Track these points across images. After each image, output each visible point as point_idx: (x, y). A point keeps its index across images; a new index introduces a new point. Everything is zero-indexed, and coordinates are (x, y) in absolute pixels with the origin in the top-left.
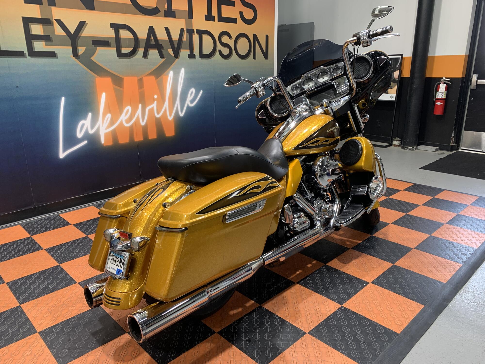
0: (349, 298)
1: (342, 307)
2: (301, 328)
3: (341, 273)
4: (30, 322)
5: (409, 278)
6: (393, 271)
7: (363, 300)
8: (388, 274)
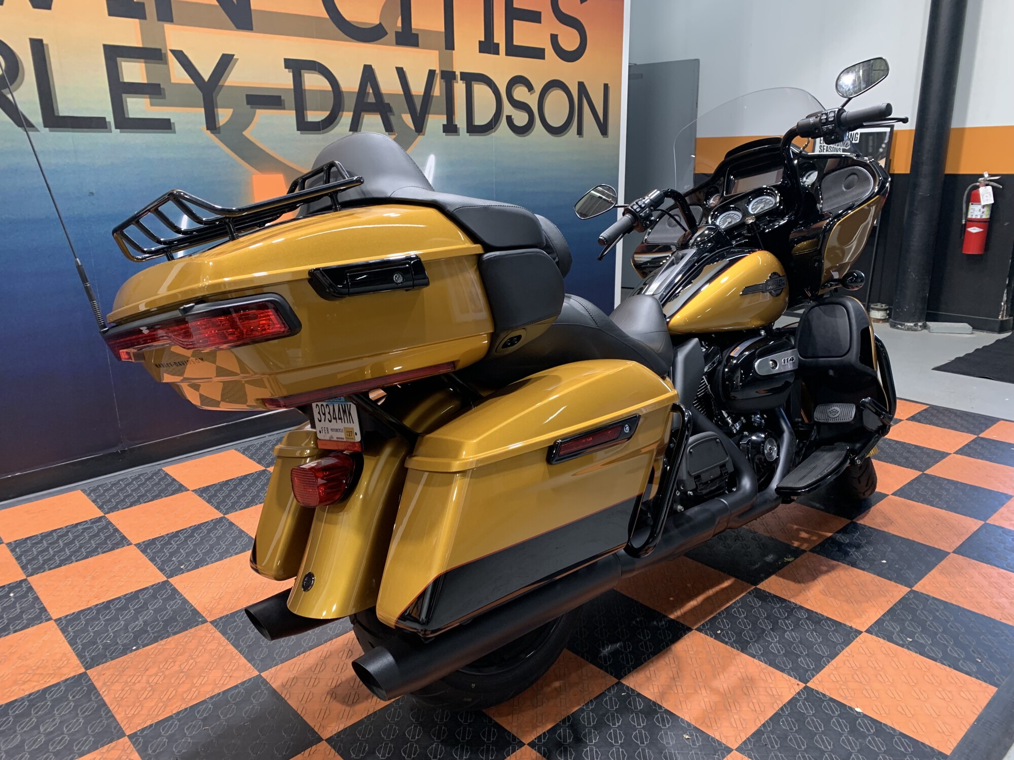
0: (819, 668)
1: (806, 688)
2: (718, 738)
3: (794, 608)
4: (110, 711)
5: (953, 621)
6: (912, 604)
7: (853, 673)
8: (902, 611)
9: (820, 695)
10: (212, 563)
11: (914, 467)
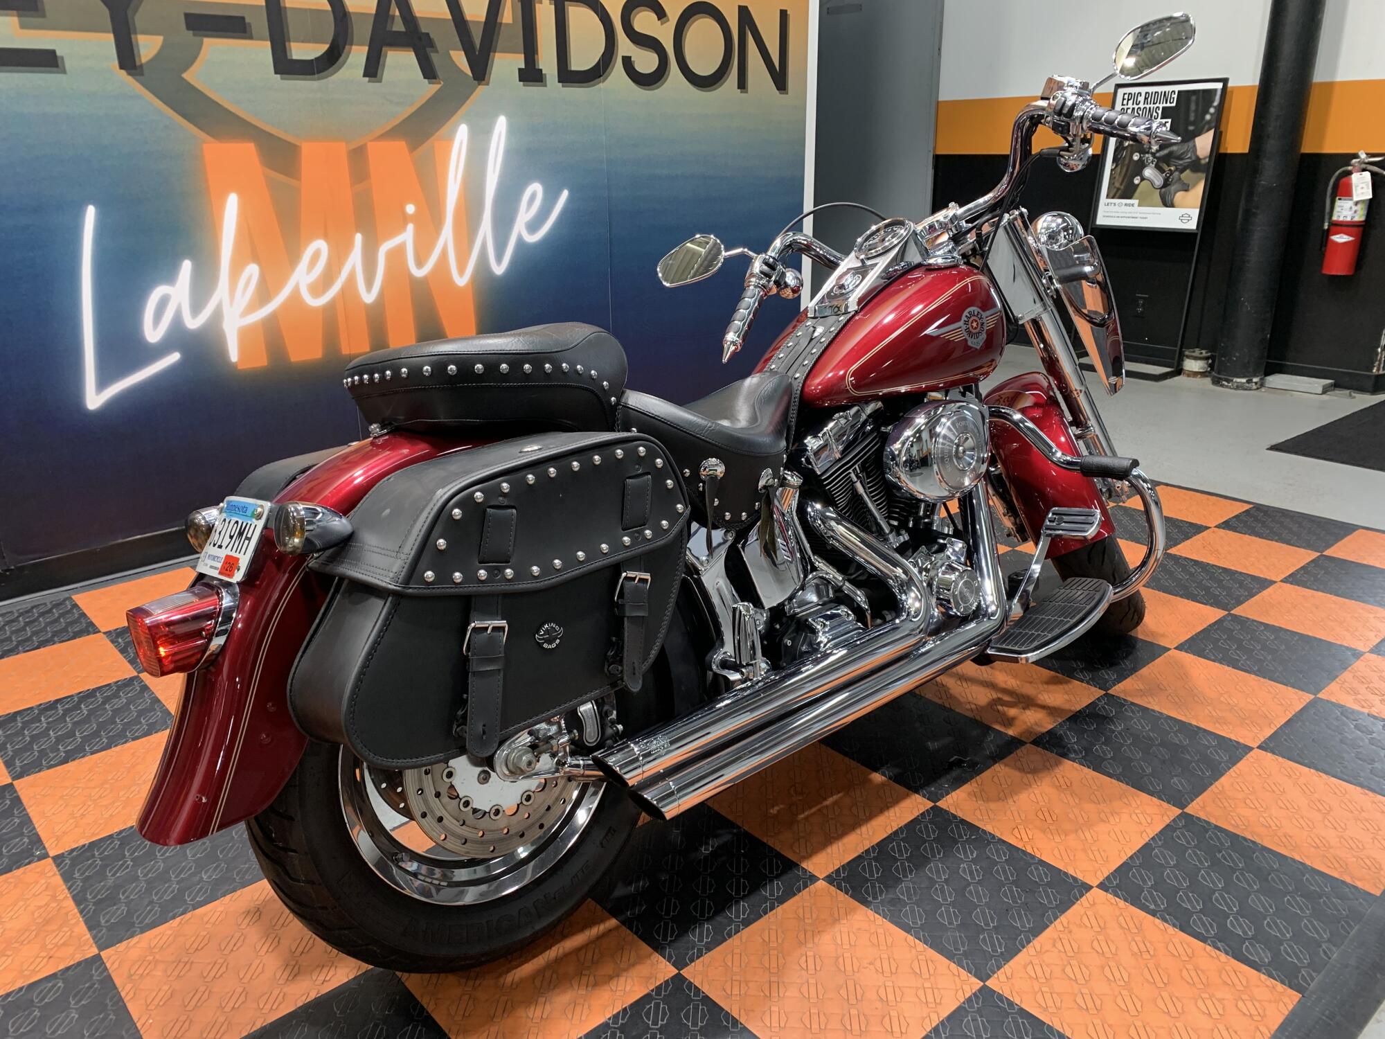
0: (1011, 953)
3: (989, 843)
5: (1242, 869)
6: (1179, 838)
7: (1065, 963)
8: (1162, 849)
9: (1003, 1003)
10: (92, 753)
11: (1216, 603)
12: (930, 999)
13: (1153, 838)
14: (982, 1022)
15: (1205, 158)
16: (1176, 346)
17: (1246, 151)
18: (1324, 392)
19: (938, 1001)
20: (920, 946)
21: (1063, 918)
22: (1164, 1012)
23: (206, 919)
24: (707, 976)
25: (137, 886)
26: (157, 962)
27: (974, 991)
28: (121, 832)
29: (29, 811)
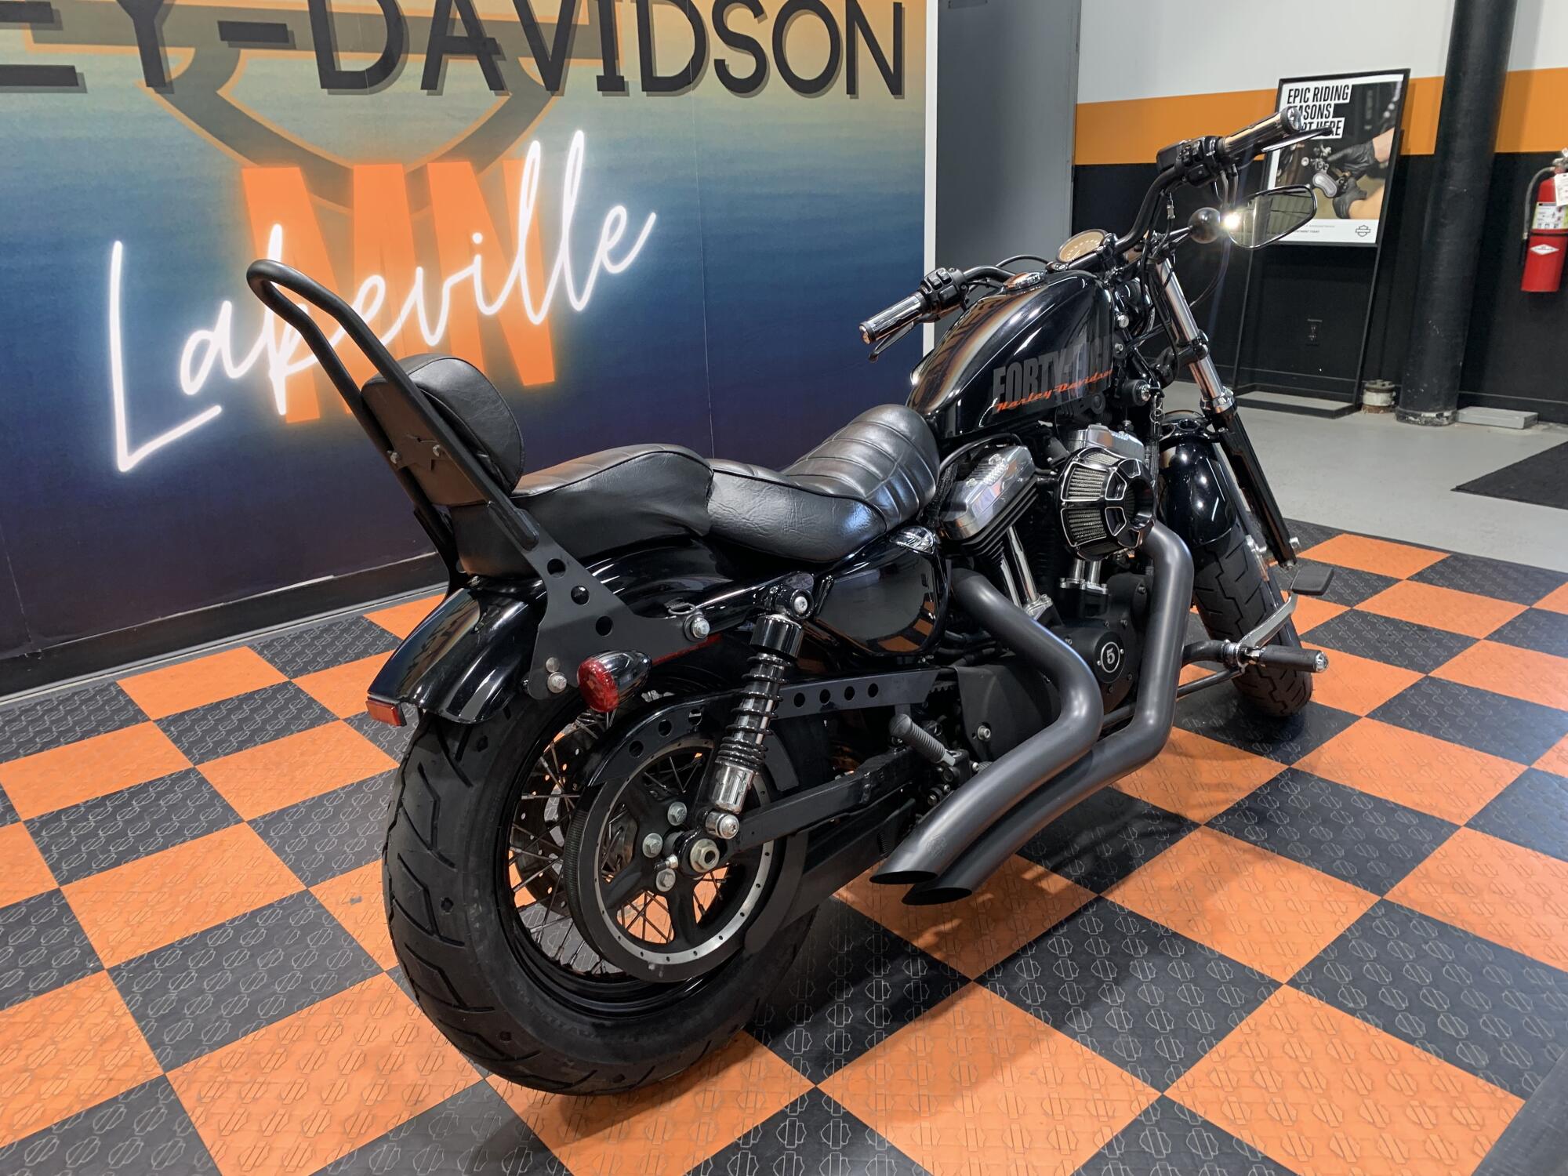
3: (1162, 937)
5: (1453, 962)
6: (1379, 929)
7: (1254, 1069)
8: (1361, 941)
9: (1185, 1116)
10: (148, 854)
11: (1411, 665)
12: (1102, 1112)
13: (1349, 929)
14: (1162, 1135)
15: (1384, 162)
16: (1355, 378)
17: (1432, 152)
18: (1527, 425)
19: (1110, 1114)
20: (1088, 1053)
21: (1250, 1020)
22: (1369, 1122)
23: (281, 1036)
24: (848, 1089)
25: (203, 1000)
26: (229, 1083)
27: (1151, 1102)
28: (182, 941)
29: (79, 919)
